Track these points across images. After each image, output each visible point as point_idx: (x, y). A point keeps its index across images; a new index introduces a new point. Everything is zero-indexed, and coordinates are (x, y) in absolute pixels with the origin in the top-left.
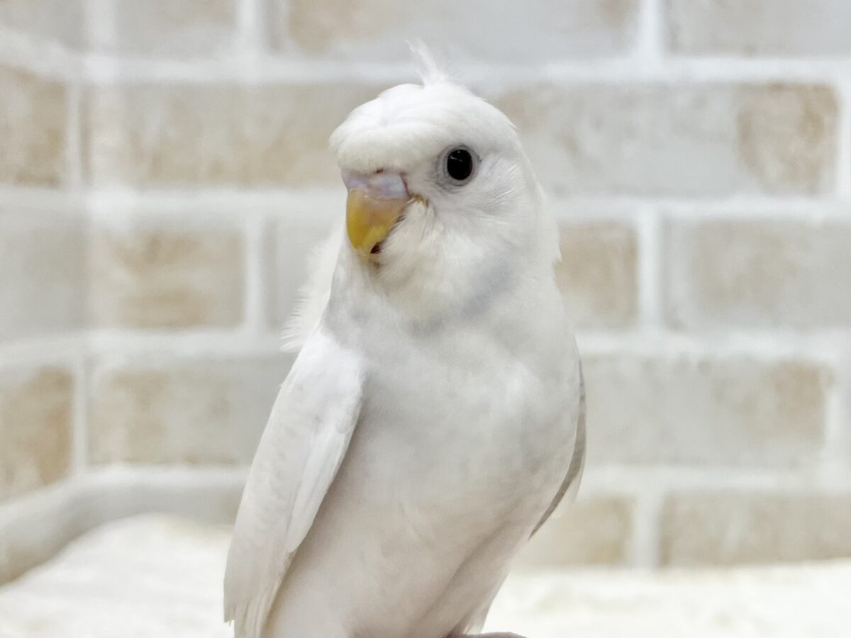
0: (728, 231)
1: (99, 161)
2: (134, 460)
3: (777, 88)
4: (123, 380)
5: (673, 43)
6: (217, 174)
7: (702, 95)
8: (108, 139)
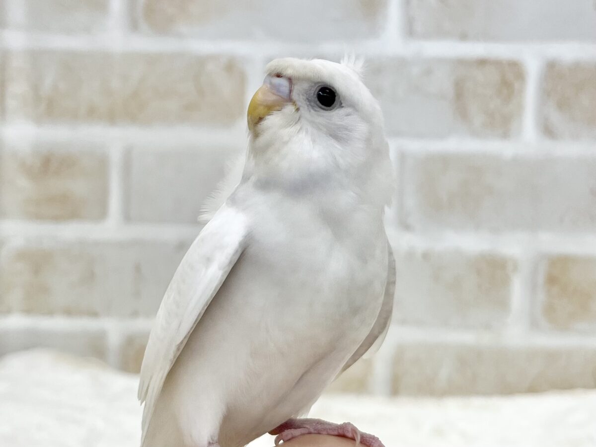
0: (445, 161)
1: (11, 103)
2: (28, 311)
3: (482, 62)
4: (23, 255)
5: (410, 31)
6: (92, 114)
7: (429, 66)
8: (17, 88)
